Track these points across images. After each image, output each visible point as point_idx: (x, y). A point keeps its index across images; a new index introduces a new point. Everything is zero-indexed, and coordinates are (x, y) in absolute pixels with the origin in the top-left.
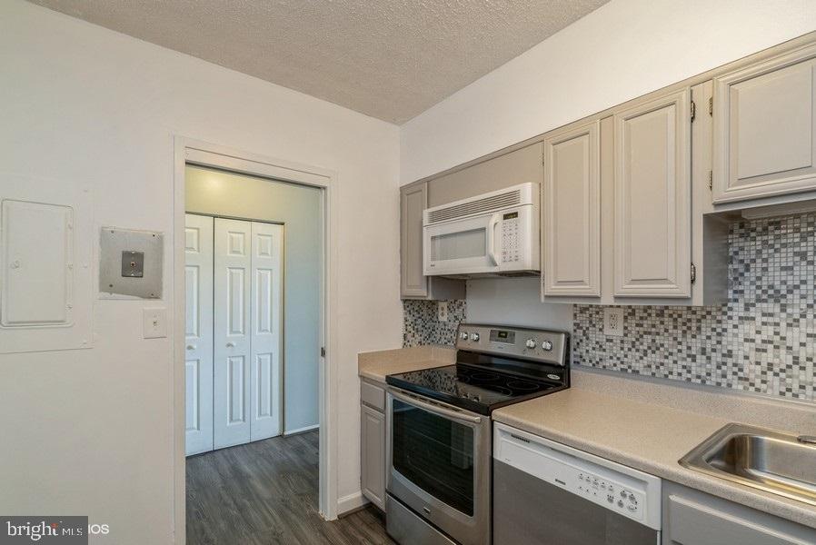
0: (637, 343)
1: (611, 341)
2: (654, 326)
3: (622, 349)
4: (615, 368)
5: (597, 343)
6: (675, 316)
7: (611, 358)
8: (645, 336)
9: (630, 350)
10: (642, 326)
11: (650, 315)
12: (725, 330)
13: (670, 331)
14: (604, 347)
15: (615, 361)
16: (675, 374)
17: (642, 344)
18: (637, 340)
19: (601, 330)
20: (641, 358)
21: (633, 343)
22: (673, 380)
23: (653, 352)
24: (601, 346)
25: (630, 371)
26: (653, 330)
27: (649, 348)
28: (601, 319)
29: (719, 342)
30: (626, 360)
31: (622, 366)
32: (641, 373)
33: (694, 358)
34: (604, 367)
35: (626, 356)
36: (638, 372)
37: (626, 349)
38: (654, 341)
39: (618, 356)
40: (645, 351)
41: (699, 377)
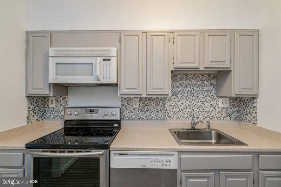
0: (143, 109)
1: (135, 109)
2: (148, 103)
3: (138, 112)
4: (136, 119)
5: (130, 110)
6: (153, 100)
7: (135, 115)
8: (145, 107)
9: (141, 112)
10: (144, 103)
11: (147, 100)
12: (165, 103)
13: (152, 105)
14: (132, 112)
15: (136, 116)
16: (153, 117)
19: (131, 106)
20: (144, 114)
21: (142, 109)
22: (153, 119)
23: (148, 112)
24: (131, 111)
25: (141, 119)
26: (148, 105)
27: (146, 110)
28: (131, 102)
29: (164, 107)
30: (139, 115)
31: (138, 117)
32: (144, 119)
33: (158, 112)
34: (132, 118)
35: (139, 114)
36: (143, 118)
37: (140, 112)
38: (148, 108)
39: (137, 114)
40: (145, 112)
41: (159, 117)
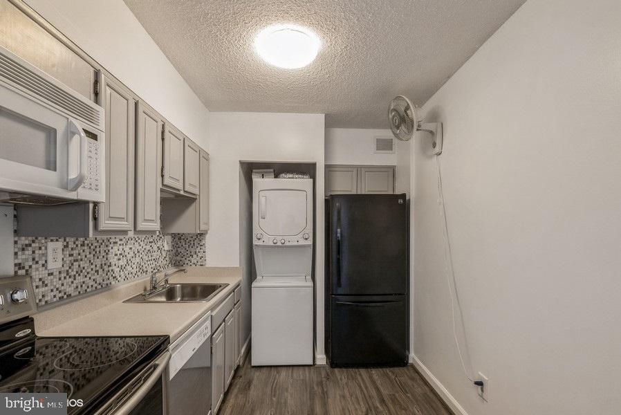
0: (70, 271)
1: (52, 274)
2: (79, 254)
3: (60, 279)
4: (55, 300)
5: (40, 279)
6: (90, 245)
7: (52, 291)
8: (75, 264)
9: (65, 278)
10: (72, 255)
11: (77, 246)
12: (109, 251)
13: (88, 256)
14: (46, 282)
15: (55, 292)
16: (90, 286)
17: (72, 271)
18: (70, 268)
19: (43, 265)
20: (72, 282)
21: (67, 271)
22: (90, 292)
23: (79, 275)
24: (43, 282)
25: (65, 297)
26: (79, 257)
27: (77, 272)
28: (45, 255)
29: (107, 259)
30: (63, 288)
31: (60, 295)
32: (72, 295)
33: (97, 271)
34: (46, 302)
35: (63, 285)
36: (70, 295)
37: (63, 278)
38: (79, 266)
39: (57, 286)
40: (75, 276)
41: (100, 284)
